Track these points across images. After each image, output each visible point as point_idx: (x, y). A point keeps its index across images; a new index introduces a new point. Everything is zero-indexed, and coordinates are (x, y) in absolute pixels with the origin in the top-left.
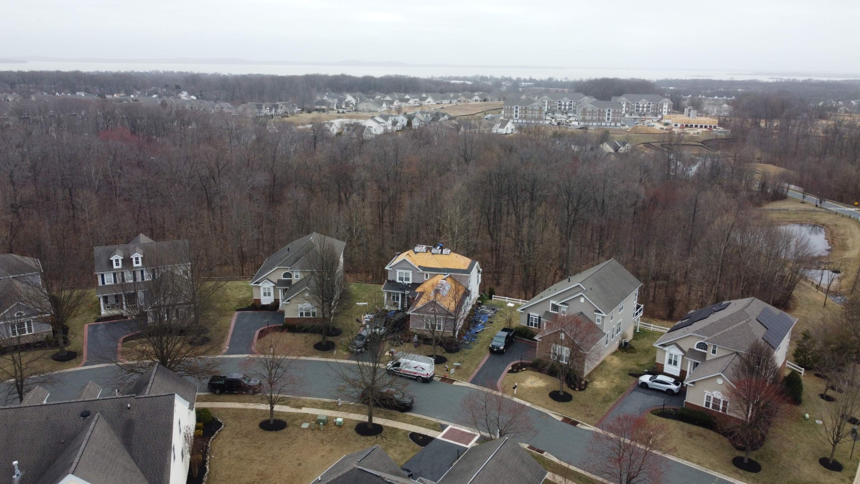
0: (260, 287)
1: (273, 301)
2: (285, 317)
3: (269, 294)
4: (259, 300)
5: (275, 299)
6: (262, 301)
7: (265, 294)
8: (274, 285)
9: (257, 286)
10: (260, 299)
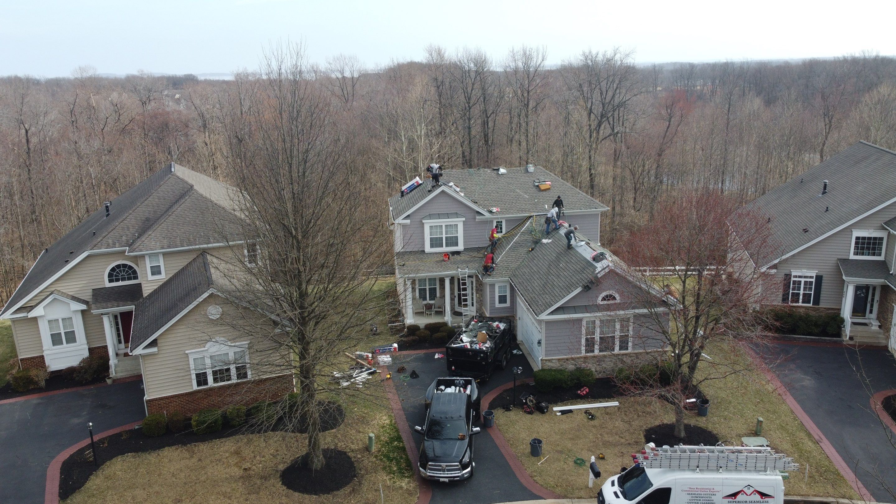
0: (35, 319)
1: (86, 354)
2: (146, 398)
3: (71, 337)
4: (40, 361)
5: (90, 349)
6: (47, 362)
7: (56, 340)
8: (84, 307)
9: (26, 319)
10: (42, 357)
